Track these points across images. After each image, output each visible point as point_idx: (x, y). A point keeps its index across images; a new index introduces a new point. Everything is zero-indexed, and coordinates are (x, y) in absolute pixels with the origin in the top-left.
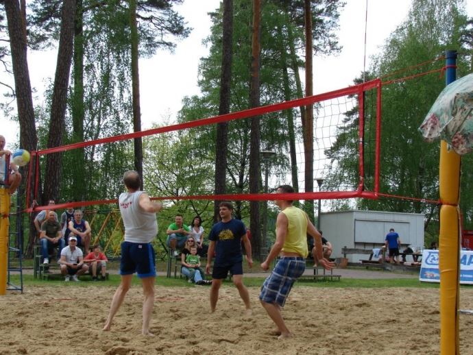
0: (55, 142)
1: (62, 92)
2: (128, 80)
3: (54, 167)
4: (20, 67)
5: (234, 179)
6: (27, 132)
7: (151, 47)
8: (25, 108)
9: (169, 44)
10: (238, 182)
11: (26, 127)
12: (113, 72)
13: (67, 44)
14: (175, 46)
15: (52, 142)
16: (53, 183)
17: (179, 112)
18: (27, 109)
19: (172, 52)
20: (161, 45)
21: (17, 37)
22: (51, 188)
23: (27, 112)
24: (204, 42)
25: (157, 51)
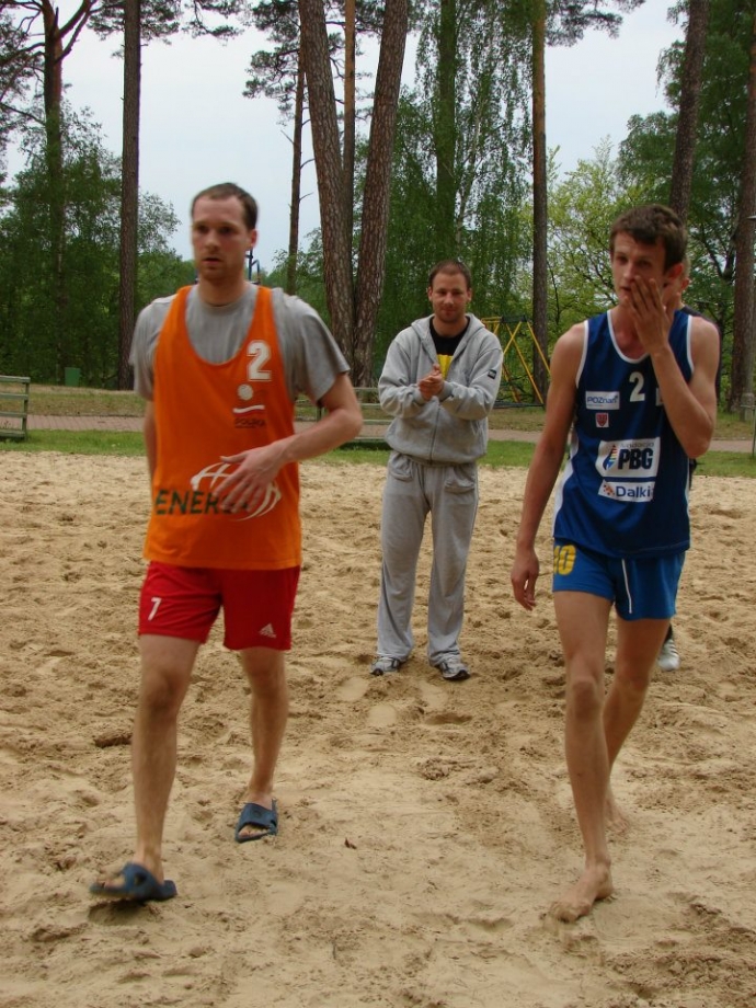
0: (376, 200)
1: (387, 110)
2: (523, 87)
3: (373, 244)
4: (317, 66)
5: (717, 264)
6: (328, 182)
7: (576, 24)
8: (325, 140)
9: (609, 18)
10: (723, 269)
11: (327, 173)
12: (498, 73)
13: (396, 22)
14: (620, 21)
15: (370, 199)
16: (370, 271)
17: (623, 143)
18: (328, 141)
19: (613, 32)
20: (594, 21)
21: (312, 11)
22: (367, 281)
23: (329, 147)
24: (673, 13)
25: (585, 32)
